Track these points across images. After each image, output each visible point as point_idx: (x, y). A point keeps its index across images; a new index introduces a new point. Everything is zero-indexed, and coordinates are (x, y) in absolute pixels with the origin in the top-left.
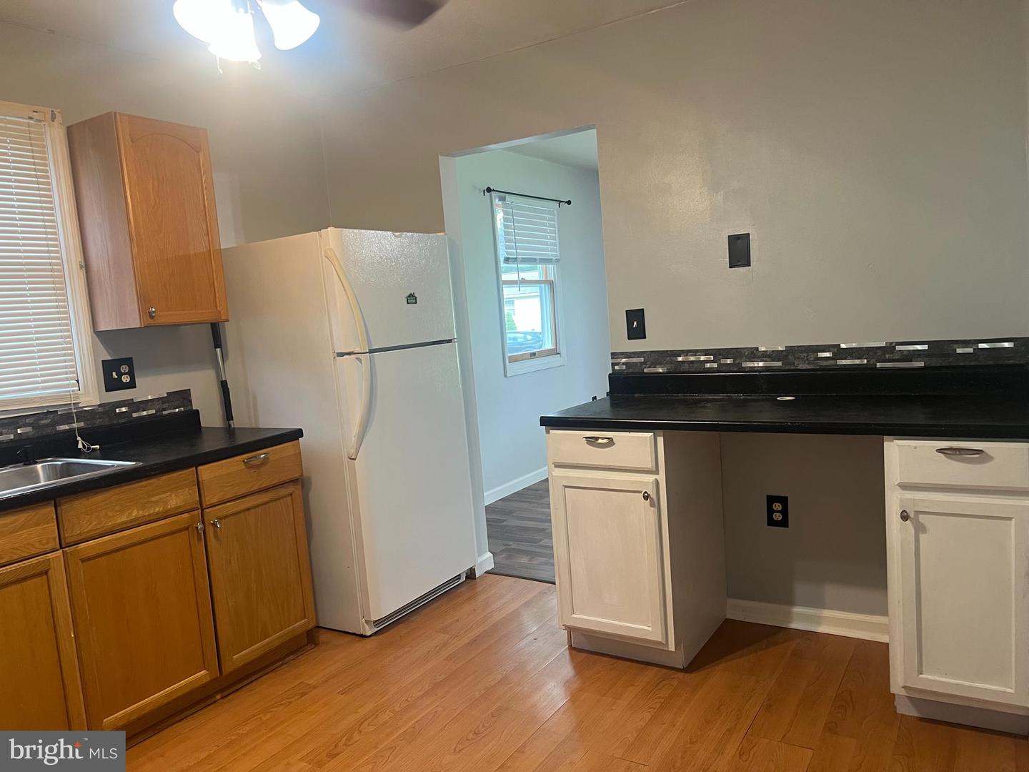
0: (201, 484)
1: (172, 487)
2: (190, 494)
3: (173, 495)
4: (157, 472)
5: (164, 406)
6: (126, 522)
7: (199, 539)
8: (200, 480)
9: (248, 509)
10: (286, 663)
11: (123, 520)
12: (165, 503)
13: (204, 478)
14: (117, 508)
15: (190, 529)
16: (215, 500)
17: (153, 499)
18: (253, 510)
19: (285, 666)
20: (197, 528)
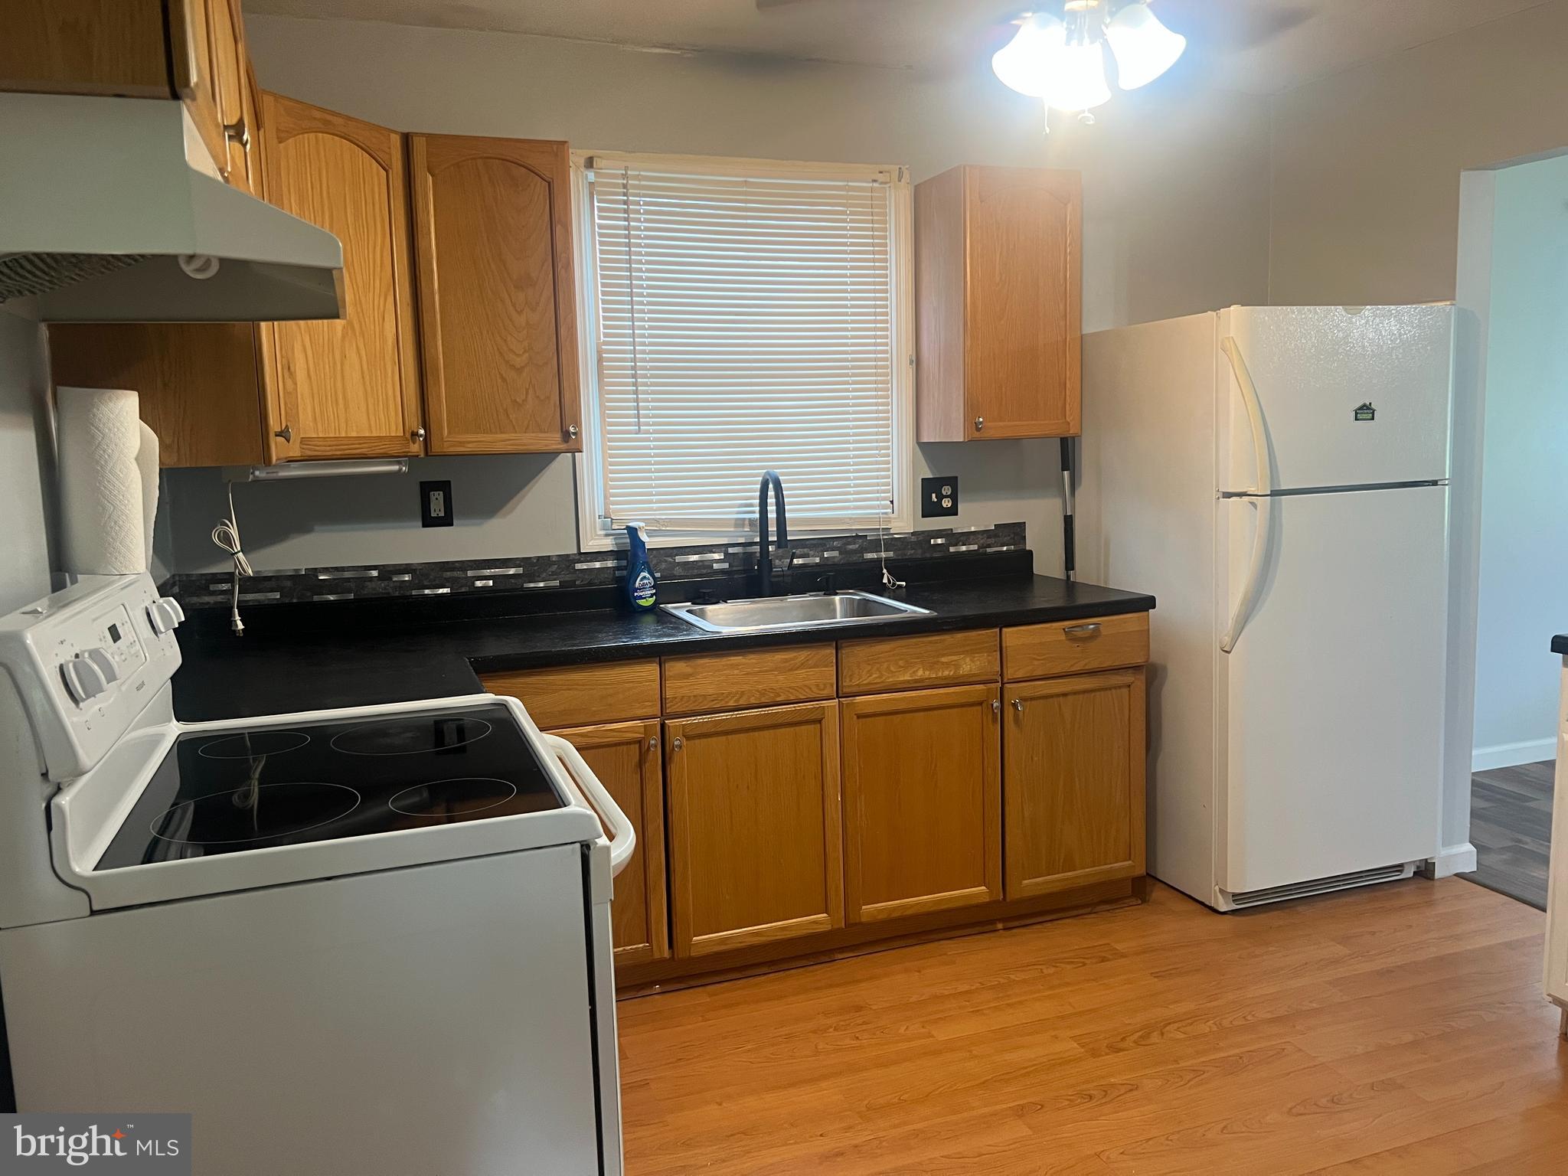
0: (1004, 650)
1: (968, 648)
2: (989, 662)
3: (968, 659)
4: (951, 627)
5: (990, 541)
6: (908, 682)
7: (994, 720)
8: (1004, 645)
9: (1065, 695)
10: (1095, 913)
11: (906, 678)
12: (957, 666)
13: (1008, 645)
14: (901, 663)
15: (984, 705)
16: (1020, 675)
17: (944, 660)
18: (1069, 697)
19: (1093, 915)
20: (992, 705)
